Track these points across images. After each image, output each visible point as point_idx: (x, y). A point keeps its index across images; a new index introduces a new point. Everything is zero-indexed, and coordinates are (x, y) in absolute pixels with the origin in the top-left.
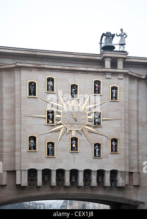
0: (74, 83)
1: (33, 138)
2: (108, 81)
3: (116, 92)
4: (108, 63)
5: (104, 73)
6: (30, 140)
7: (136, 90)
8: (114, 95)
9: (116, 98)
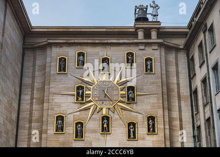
0: (105, 57)
1: (60, 118)
2: (141, 52)
3: (151, 63)
4: (141, 34)
5: (137, 44)
6: (57, 120)
7: (174, 61)
8: (149, 67)
9: (151, 70)
